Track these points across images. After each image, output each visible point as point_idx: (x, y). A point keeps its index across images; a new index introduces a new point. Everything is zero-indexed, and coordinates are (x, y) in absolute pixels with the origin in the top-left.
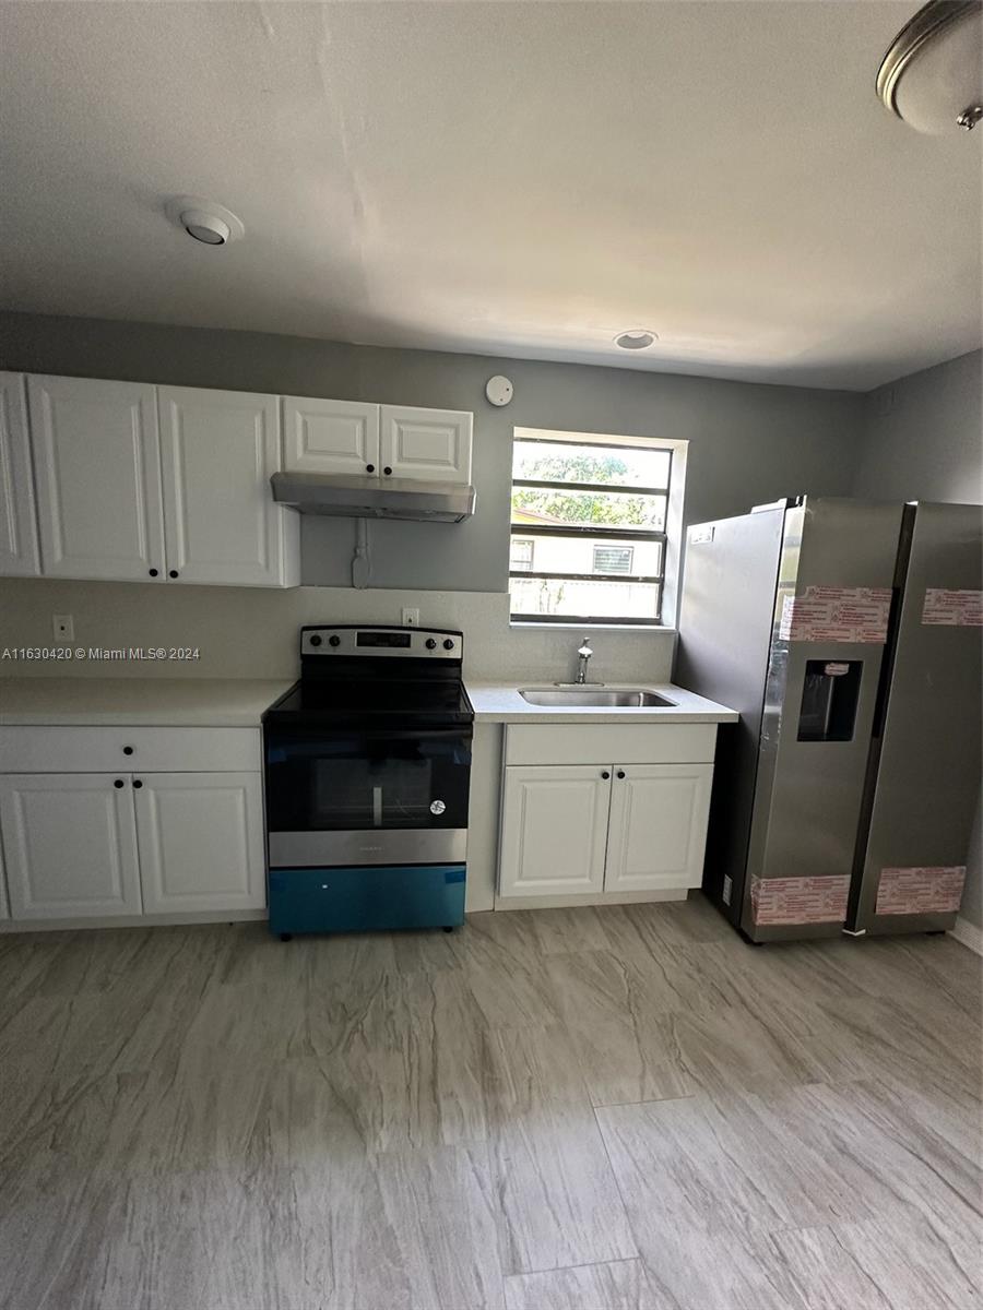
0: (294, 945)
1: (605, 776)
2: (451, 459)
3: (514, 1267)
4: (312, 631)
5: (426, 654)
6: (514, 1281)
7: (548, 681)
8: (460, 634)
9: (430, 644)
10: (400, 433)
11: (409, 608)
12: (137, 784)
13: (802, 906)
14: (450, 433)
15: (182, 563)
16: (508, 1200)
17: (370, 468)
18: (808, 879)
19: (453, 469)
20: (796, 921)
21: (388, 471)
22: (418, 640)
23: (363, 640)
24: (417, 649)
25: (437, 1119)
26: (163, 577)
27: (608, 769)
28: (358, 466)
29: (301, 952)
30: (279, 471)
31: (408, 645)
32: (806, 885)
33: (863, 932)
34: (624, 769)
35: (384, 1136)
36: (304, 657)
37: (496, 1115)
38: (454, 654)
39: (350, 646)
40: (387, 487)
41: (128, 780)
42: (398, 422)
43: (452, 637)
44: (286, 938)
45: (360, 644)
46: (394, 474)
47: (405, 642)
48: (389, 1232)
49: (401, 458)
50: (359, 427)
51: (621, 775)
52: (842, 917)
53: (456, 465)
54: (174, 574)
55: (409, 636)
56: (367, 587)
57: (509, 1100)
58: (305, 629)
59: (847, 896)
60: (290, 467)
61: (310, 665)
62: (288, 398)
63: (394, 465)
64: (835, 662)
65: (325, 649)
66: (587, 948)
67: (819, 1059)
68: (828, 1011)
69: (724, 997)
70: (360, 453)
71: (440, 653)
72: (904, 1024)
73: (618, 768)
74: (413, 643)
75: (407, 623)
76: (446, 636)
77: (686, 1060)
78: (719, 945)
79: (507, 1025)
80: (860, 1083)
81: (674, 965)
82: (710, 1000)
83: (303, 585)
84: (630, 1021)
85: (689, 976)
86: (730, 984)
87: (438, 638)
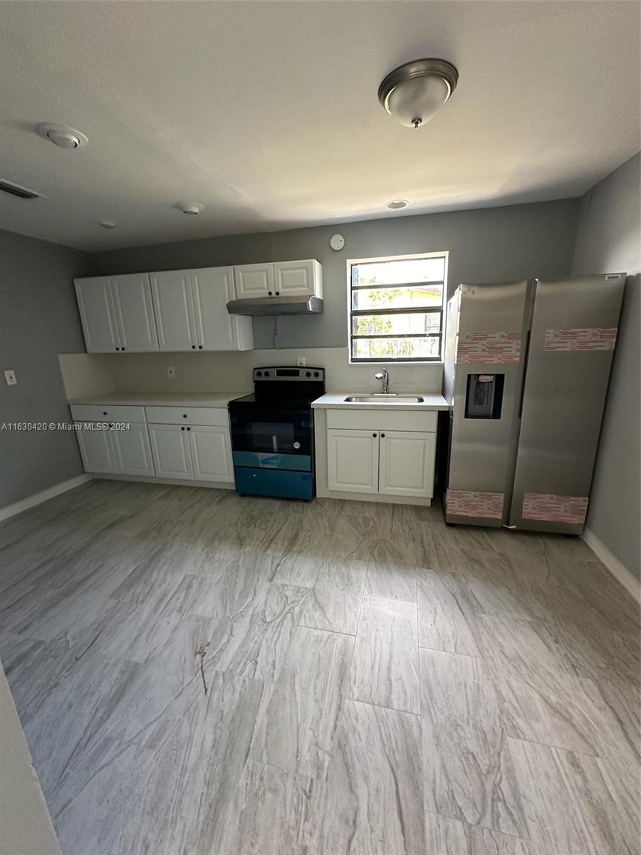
0: (244, 498)
2: (306, 284)
3: (271, 580)
4: (258, 371)
5: (307, 379)
6: (268, 583)
7: (369, 393)
8: (323, 369)
9: (308, 374)
10: (282, 274)
11: (302, 358)
12: (189, 429)
13: (474, 507)
14: (304, 271)
15: (203, 343)
16: (278, 568)
17: (270, 293)
18: (476, 493)
19: (307, 289)
20: (470, 515)
21: (278, 294)
22: (303, 372)
23: (279, 373)
24: (302, 377)
25: (267, 548)
26: (197, 349)
27: (377, 433)
28: (264, 293)
29: (246, 501)
30: (235, 299)
31: (298, 375)
32: (475, 496)
33: (514, 527)
34: (385, 433)
35: (248, 548)
36: (254, 381)
37: (288, 551)
38: (320, 379)
39: (274, 377)
40: (277, 302)
41: (186, 427)
42: (281, 270)
43: (318, 371)
44: (243, 495)
45: (277, 375)
46: (280, 295)
47: (296, 373)
48: (238, 566)
49: (284, 287)
50: (265, 274)
51: (383, 436)
52: (499, 516)
53: (308, 287)
54: (200, 347)
55: (298, 371)
56: (281, 349)
57: (295, 549)
58: (255, 369)
59: (502, 505)
60: (239, 297)
61: (258, 384)
62: (237, 267)
63: (281, 290)
64: (484, 375)
65: (263, 378)
66: (361, 515)
67: (440, 563)
68: (464, 552)
69: (414, 539)
70: (266, 286)
71: (313, 378)
72: (502, 562)
73: (381, 432)
74: (300, 374)
75: (299, 365)
76: (316, 370)
77: (376, 552)
78: (431, 524)
79: (310, 531)
80: (452, 573)
81: (400, 526)
82: (406, 539)
83: (255, 349)
84: (361, 538)
85: (404, 530)
86: (422, 535)
87: (312, 372)
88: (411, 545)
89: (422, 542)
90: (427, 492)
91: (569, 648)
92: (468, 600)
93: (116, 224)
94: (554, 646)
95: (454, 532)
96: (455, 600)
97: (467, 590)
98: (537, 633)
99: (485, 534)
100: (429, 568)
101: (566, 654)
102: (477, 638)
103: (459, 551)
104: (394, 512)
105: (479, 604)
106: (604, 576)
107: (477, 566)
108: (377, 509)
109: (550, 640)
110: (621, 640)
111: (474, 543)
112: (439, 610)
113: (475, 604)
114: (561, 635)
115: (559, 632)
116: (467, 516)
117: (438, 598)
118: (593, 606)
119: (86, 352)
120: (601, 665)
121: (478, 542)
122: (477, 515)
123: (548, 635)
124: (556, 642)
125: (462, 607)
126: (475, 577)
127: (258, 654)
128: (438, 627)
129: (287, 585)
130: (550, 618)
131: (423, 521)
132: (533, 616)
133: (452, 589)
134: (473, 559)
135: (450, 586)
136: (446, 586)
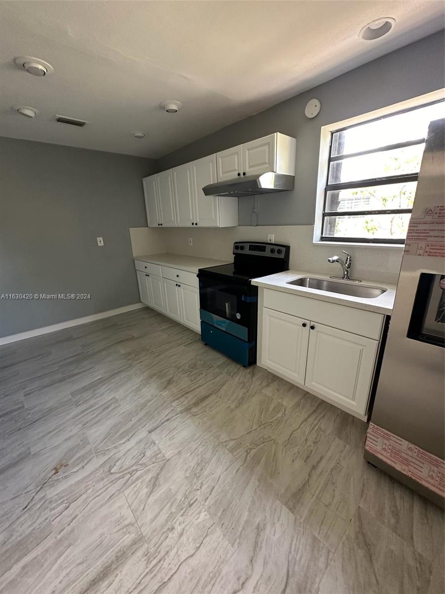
1: (304, 325)
2: (267, 161)
3: (150, 432)
4: (238, 246)
5: (271, 255)
6: (147, 433)
7: (329, 275)
8: (288, 247)
9: (272, 251)
10: (249, 154)
11: (272, 235)
12: (179, 286)
13: (405, 461)
14: (265, 147)
15: (197, 220)
16: (165, 423)
17: (239, 174)
18: (412, 446)
21: (244, 174)
22: (268, 248)
26: (195, 225)
28: (235, 175)
30: (216, 183)
32: (411, 450)
34: (315, 325)
35: (167, 392)
36: (234, 254)
38: (282, 256)
39: (247, 251)
40: (244, 181)
41: (178, 284)
42: (248, 150)
44: (206, 344)
45: (250, 249)
46: (247, 175)
47: (263, 249)
48: (146, 406)
49: (249, 166)
50: (236, 158)
51: (313, 328)
53: (269, 164)
54: (197, 224)
55: (265, 247)
56: (257, 226)
58: (236, 243)
60: (219, 181)
63: (247, 170)
65: (239, 251)
66: (280, 401)
67: (311, 512)
68: (359, 515)
69: (308, 457)
70: (236, 168)
71: (276, 255)
73: (312, 324)
74: (266, 251)
75: (269, 242)
76: (279, 248)
77: (253, 451)
78: (348, 447)
79: (220, 397)
80: (315, 539)
81: (307, 432)
82: (299, 452)
83: (239, 226)
84: (254, 427)
85: (306, 440)
86: (321, 458)
87: (276, 248)
88: (298, 463)
89: (314, 468)
93: (145, 135)
96: (285, 583)
97: (313, 583)
99: (417, 507)
100: (292, 510)
103: (353, 510)
104: (315, 411)
107: (360, 553)
108: (301, 399)
111: (387, 511)
117: (266, 564)
119: (147, 227)
121: (396, 514)
126: (344, 569)
127: (76, 500)
129: (155, 443)
131: (340, 438)
133: (294, 564)
134: (364, 535)
135: (296, 559)
136: (290, 552)
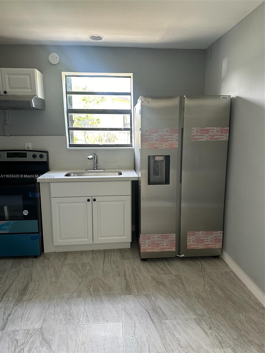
1: (89, 200)
2: (29, 86)
3: (2, 329)
7: (84, 169)
8: (47, 152)
9: (34, 156)
10: (9, 78)
11: (29, 143)
13: (158, 245)
14: (28, 77)
18: (158, 235)
19: (30, 90)
20: (156, 251)
21: (5, 92)
22: (29, 155)
23: (9, 155)
24: (29, 158)
27: (90, 198)
31: (26, 157)
32: (158, 237)
33: (183, 255)
34: (96, 198)
38: (44, 159)
39: (4, 158)
40: (6, 98)
42: (8, 74)
43: (43, 153)
45: (8, 157)
46: (8, 94)
47: (24, 155)
49: (10, 88)
51: (95, 200)
52: (174, 249)
53: (31, 89)
55: (26, 153)
56: (11, 136)
59: (175, 242)
63: (8, 90)
64: (157, 156)
66: (81, 262)
67: (137, 289)
68: (153, 278)
69: (119, 274)
71: (38, 159)
72: (177, 281)
73: (93, 198)
75: (26, 149)
79: (38, 281)
80: (145, 295)
85: (112, 269)
86: (125, 271)
87: (38, 154)
88: (117, 279)
89: (125, 276)
90: (127, 238)
91: (217, 331)
92: (156, 313)
94: (209, 332)
95: (147, 264)
96: (148, 314)
97: (156, 305)
98: (199, 325)
99: (166, 263)
100: (130, 294)
101: (216, 336)
102: (163, 338)
103: (150, 278)
104: (105, 256)
105: (164, 313)
106: (234, 279)
107: (162, 287)
108: (92, 255)
109: (206, 328)
110: (244, 318)
111: (159, 271)
112: (137, 324)
113: (161, 314)
114: (213, 323)
115: (211, 321)
116: (154, 252)
117: (136, 315)
118: (229, 300)
120: (235, 337)
121: (162, 269)
122: (160, 250)
123: (205, 325)
124: (210, 328)
125: (152, 318)
126: (161, 295)
128: (137, 337)
130: (206, 313)
131: (125, 260)
132: (196, 314)
133: (146, 306)
134: (159, 282)
135: (145, 305)
136: (141, 305)
